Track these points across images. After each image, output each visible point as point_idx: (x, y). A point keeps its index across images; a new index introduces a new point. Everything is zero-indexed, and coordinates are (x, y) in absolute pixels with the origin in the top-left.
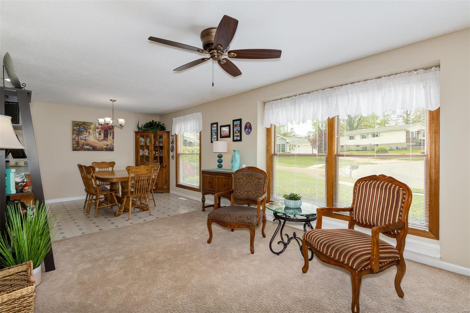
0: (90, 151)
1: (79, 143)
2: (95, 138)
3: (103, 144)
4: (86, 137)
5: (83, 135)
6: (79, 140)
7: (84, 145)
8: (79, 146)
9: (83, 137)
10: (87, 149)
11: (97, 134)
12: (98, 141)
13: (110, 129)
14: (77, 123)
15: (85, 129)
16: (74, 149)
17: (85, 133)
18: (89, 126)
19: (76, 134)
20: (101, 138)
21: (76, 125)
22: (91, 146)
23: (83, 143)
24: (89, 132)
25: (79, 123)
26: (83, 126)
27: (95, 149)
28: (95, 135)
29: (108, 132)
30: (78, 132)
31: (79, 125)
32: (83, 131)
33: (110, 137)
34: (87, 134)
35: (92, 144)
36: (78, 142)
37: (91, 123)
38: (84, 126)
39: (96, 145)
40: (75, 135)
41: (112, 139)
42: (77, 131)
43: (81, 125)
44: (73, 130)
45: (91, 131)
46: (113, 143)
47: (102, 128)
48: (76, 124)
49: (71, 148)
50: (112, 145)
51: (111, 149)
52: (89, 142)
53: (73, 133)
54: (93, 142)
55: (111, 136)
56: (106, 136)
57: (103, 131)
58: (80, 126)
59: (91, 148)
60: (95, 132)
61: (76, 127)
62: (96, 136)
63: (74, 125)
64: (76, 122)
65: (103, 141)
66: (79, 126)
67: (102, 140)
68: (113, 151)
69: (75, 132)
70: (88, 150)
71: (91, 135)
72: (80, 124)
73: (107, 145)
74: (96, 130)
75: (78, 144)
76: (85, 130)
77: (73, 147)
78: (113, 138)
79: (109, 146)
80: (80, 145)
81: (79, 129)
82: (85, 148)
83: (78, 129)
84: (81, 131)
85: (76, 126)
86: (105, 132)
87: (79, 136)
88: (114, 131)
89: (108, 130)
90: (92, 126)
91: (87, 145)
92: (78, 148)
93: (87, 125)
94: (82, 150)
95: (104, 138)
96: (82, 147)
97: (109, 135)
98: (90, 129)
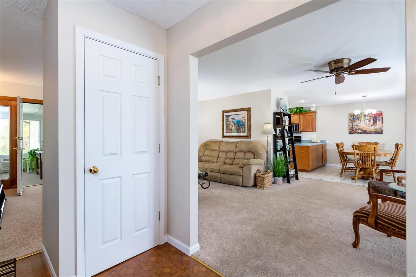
2: (365, 124)
3: (373, 128)
4: (358, 124)
5: (356, 122)
6: (353, 126)
7: (357, 130)
8: (353, 130)
9: (356, 124)
10: (359, 132)
11: (367, 121)
12: (368, 126)
13: (379, 116)
14: (351, 115)
16: (350, 133)
18: (360, 116)
20: (371, 124)
22: (362, 130)
23: (356, 128)
24: (361, 120)
25: (353, 114)
26: (356, 116)
27: (365, 132)
28: (365, 122)
31: (353, 116)
32: (356, 120)
33: (379, 123)
34: (359, 121)
36: (352, 127)
39: (367, 129)
40: (350, 123)
41: (381, 124)
42: (352, 120)
44: (349, 120)
46: (382, 127)
47: (372, 116)
50: (380, 129)
52: (361, 128)
53: (349, 122)
54: (364, 127)
55: (380, 121)
56: (375, 122)
57: (373, 118)
59: (362, 132)
60: (365, 120)
63: (350, 116)
64: (351, 114)
65: (373, 126)
67: (372, 125)
68: (382, 134)
69: (350, 121)
70: (360, 133)
71: (362, 122)
73: (376, 129)
74: (366, 118)
75: (352, 129)
76: (358, 119)
77: (349, 131)
79: (378, 130)
80: (354, 130)
81: (353, 119)
82: (357, 132)
84: (355, 120)
85: (351, 117)
86: (375, 119)
87: (353, 123)
88: (383, 117)
89: (377, 117)
91: (359, 130)
92: (352, 132)
94: (355, 133)
95: (373, 123)
96: (355, 131)
97: (378, 121)
98: (361, 118)
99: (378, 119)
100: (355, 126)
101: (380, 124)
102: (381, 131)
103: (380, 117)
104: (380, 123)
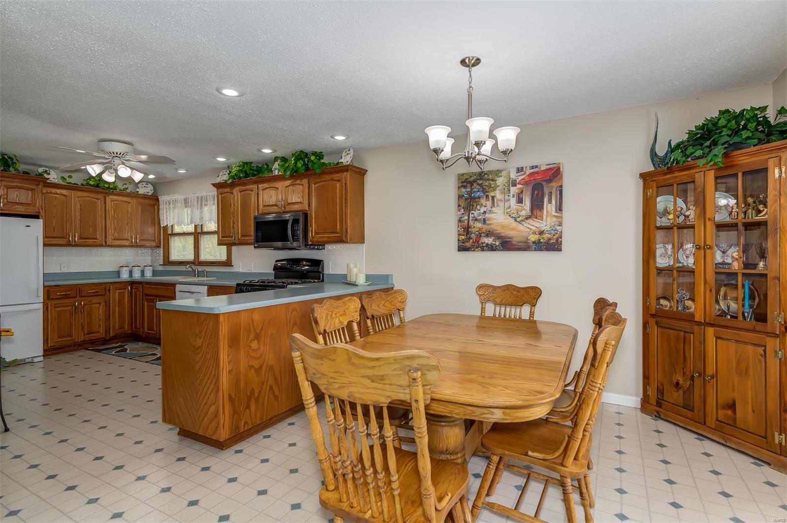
0: (495, 250)
1: (470, 230)
2: (507, 213)
3: (527, 230)
4: (485, 212)
6: (471, 223)
7: (481, 236)
8: (470, 238)
10: (487, 245)
11: (513, 201)
12: (516, 220)
13: (549, 181)
14: (465, 177)
15: (483, 191)
16: (462, 248)
18: (492, 180)
19: (463, 208)
20: (523, 213)
21: (465, 184)
22: (498, 237)
23: (480, 229)
24: (493, 198)
25: (471, 177)
26: (478, 184)
27: (506, 245)
28: (507, 204)
29: (543, 191)
30: (469, 201)
31: (469, 182)
32: (479, 198)
33: (549, 207)
35: (499, 230)
36: (469, 227)
37: (498, 170)
38: (480, 182)
39: (511, 233)
41: (556, 212)
42: (466, 199)
43: (475, 181)
44: (460, 197)
45: (498, 195)
46: (560, 224)
47: (526, 183)
48: (464, 182)
49: (455, 244)
50: (553, 232)
51: (553, 245)
52: (493, 227)
53: (459, 206)
54: (503, 227)
55: (553, 202)
56: (537, 206)
57: (530, 188)
58: (471, 183)
59: (497, 243)
60: (507, 197)
61: (464, 190)
62: (509, 207)
63: (461, 185)
64: (463, 175)
65: (530, 221)
66: (471, 186)
67: (527, 219)
68: (560, 250)
70: (491, 248)
71: (498, 206)
72: (471, 179)
73: (541, 233)
74: (509, 190)
75: (467, 234)
76: (484, 193)
77: (459, 240)
78: (560, 208)
79: (546, 236)
80: (473, 235)
81: (470, 194)
82: (483, 243)
83: (467, 192)
84: (475, 198)
85: (465, 187)
86: (536, 192)
87: (469, 211)
88: (561, 186)
89: (544, 183)
90: (500, 181)
91: (489, 234)
92: (468, 245)
93: (488, 180)
94: (477, 248)
95: (532, 210)
96: (477, 241)
97: (546, 200)
98: (494, 190)
99: (546, 191)
100: (476, 220)
101: (554, 214)
102: (557, 240)
103: (552, 184)
104: (554, 209)
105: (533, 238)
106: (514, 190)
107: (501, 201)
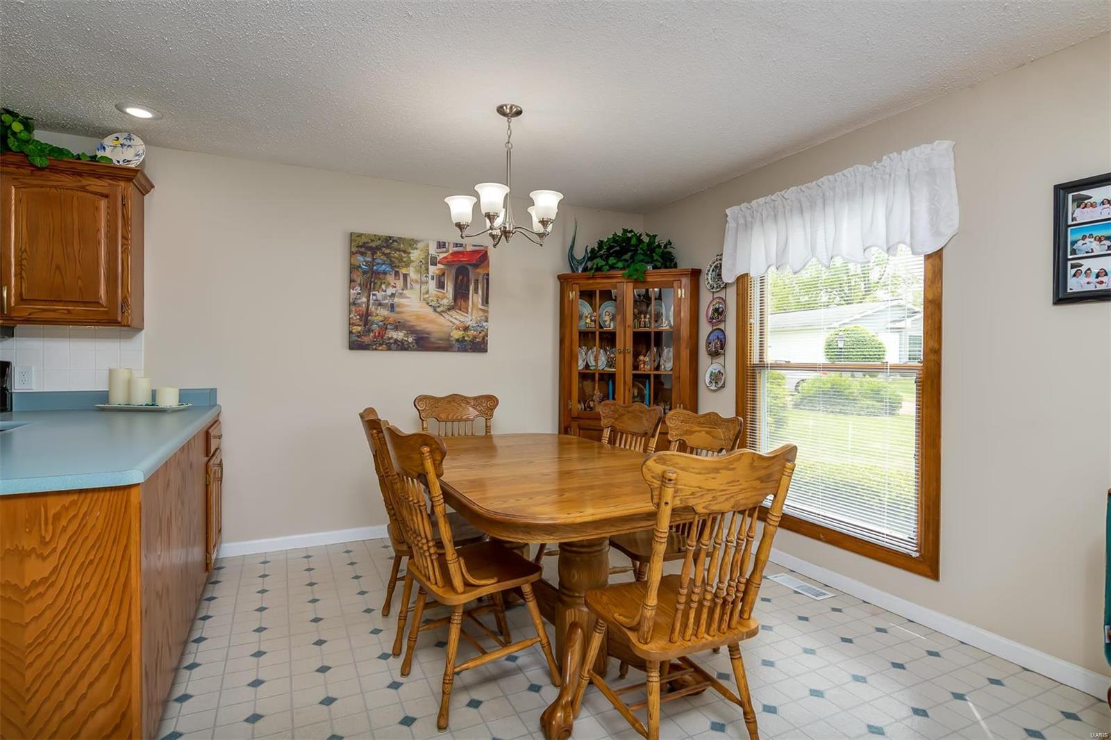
0: (406, 349)
1: (369, 318)
2: (424, 300)
3: (449, 324)
4: (393, 295)
6: (372, 308)
7: (386, 329)
8: (369, 331)
9: (385, 298)
10: (396, 341)
11: (432, 285)
12: (435, 310)
13: (476, 266)
14: (364, 240)
15: (390, 265)
16: (356, 345)
17: (391, 278)
18: (405, 252)
19: (360, 285)
20: (445, 302)
21: (363, 249)
22: (411, 330)
23: (386, 318)
24: (405, 276)
25: (372, 241)
26: (384, 254)
27: (423, 342)
28: (424, 288)
29: (468, 275)
30: (369, 275)
31: (371, 249)
32: (385, 273)
33: (475, 298)
34: (400, 283)
35: (413, 322)
36: (368, 314)
37: (412, 240)
38: (387, 251)
39: (428, 327)
40: (358, 289)
41: (483, 305)
42: (364, 273)
43: (378, 248)
44: (353, 268)
45: (413, 274)
46: (486, 321)
47: (448, 263)
48: (361, 247)
49: (344, 338)
50: (479, 329)
51: (477, 345)
52: (405, 317)
53: (352, 281)
54: (418, 317)
55: (480, 292)
56: (461, 294)
57: (454, 271)
58: (374, 251)
59: (410, 340)
60: (424, 279)
61: (361, 258)
62: (427, 292)
63: (354, 249)
64: (360, 235)
65: (453, 313)
66: (373, 254)
67: (449, 309)
69: (359, 278)
70: (401, 346)
71: (412, 288)
72: (373, 245)
73: (466, 329)
74: (427, 269)
75: (366, 322)
76: (392, 268)
77: (351, 332)
78: (486, 301)
79: (471, 333)
80: (374, 326)
81: (370, 265)
82: (389, 339)
83: (367, 262)
84: (377, 273)
85: (363, 254)
86: (460, 277)
87: (370, 290)
88: (488, 275)
89: (469, 268)
90: (415, 255)
91: (398, 326)
92: (366, 340)
93: (399, 250)
94: (381, 345)
95: (455, 299)
96: (381, 335)
97: (472, 288)
98: (407, 266)
99: (472, 277)
100: (380, 304)
101: (480, 306)
102: (484, 339)
103: (478, 270)
104: (480, 301)
105: (456, 334)
106: (432, 269)
107: (417, 282)
